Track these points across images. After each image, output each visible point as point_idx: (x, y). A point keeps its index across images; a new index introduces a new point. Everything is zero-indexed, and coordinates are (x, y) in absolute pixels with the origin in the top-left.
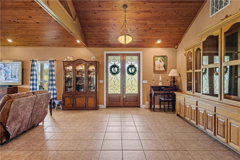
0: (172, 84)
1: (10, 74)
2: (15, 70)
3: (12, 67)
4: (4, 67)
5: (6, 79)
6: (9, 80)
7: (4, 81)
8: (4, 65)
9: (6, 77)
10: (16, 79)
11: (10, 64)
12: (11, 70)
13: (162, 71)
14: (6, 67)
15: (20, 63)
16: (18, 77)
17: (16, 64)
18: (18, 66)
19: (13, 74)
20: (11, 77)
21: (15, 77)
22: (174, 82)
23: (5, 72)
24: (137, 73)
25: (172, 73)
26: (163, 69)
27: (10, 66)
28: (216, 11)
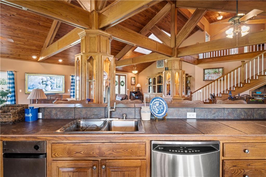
0: (138, 90)
1: (55, 85)
2: (59, 82)
3: (57, 80)
4: (50, 79)
5: (52, 88)
6: (54, 89)
7: (51, 90)
8: (50, 77)
9: (52, 87)
10: (60, 89)
11: (56, 77)
12: (56, 82)
13: (134, 84)
14: (52, 79)
15: (63, 77)
16: (62, 87)
17: (60, 78)
18: (62, 79)
19: (58, 85)
20: (57, 87)
21: (59, 87)
22: (139, 89)
23: (51, 83)
24: (125, 84)
25: (138, 85)
26: (134, 83)
27: (55, 79)
28: (159, 67)
